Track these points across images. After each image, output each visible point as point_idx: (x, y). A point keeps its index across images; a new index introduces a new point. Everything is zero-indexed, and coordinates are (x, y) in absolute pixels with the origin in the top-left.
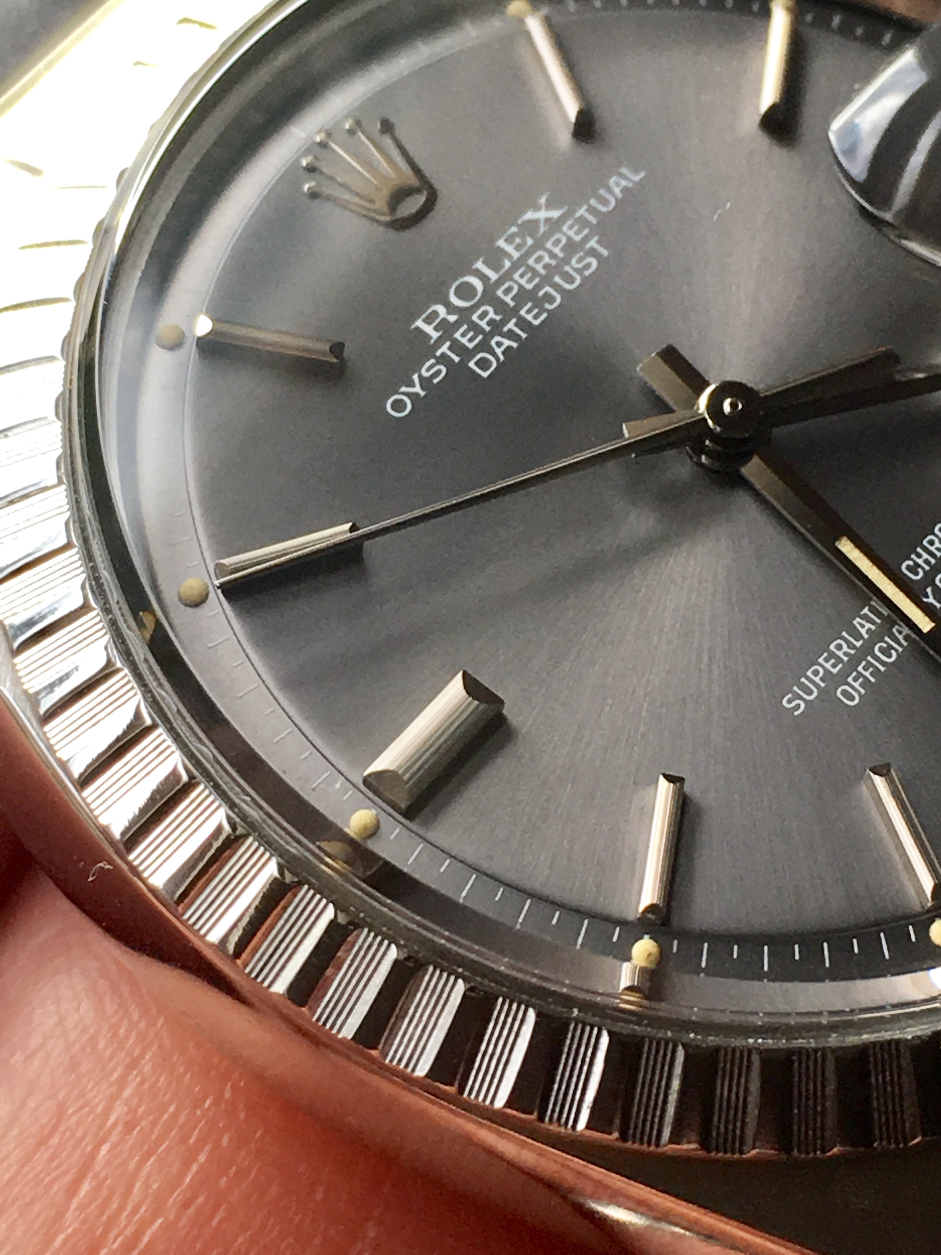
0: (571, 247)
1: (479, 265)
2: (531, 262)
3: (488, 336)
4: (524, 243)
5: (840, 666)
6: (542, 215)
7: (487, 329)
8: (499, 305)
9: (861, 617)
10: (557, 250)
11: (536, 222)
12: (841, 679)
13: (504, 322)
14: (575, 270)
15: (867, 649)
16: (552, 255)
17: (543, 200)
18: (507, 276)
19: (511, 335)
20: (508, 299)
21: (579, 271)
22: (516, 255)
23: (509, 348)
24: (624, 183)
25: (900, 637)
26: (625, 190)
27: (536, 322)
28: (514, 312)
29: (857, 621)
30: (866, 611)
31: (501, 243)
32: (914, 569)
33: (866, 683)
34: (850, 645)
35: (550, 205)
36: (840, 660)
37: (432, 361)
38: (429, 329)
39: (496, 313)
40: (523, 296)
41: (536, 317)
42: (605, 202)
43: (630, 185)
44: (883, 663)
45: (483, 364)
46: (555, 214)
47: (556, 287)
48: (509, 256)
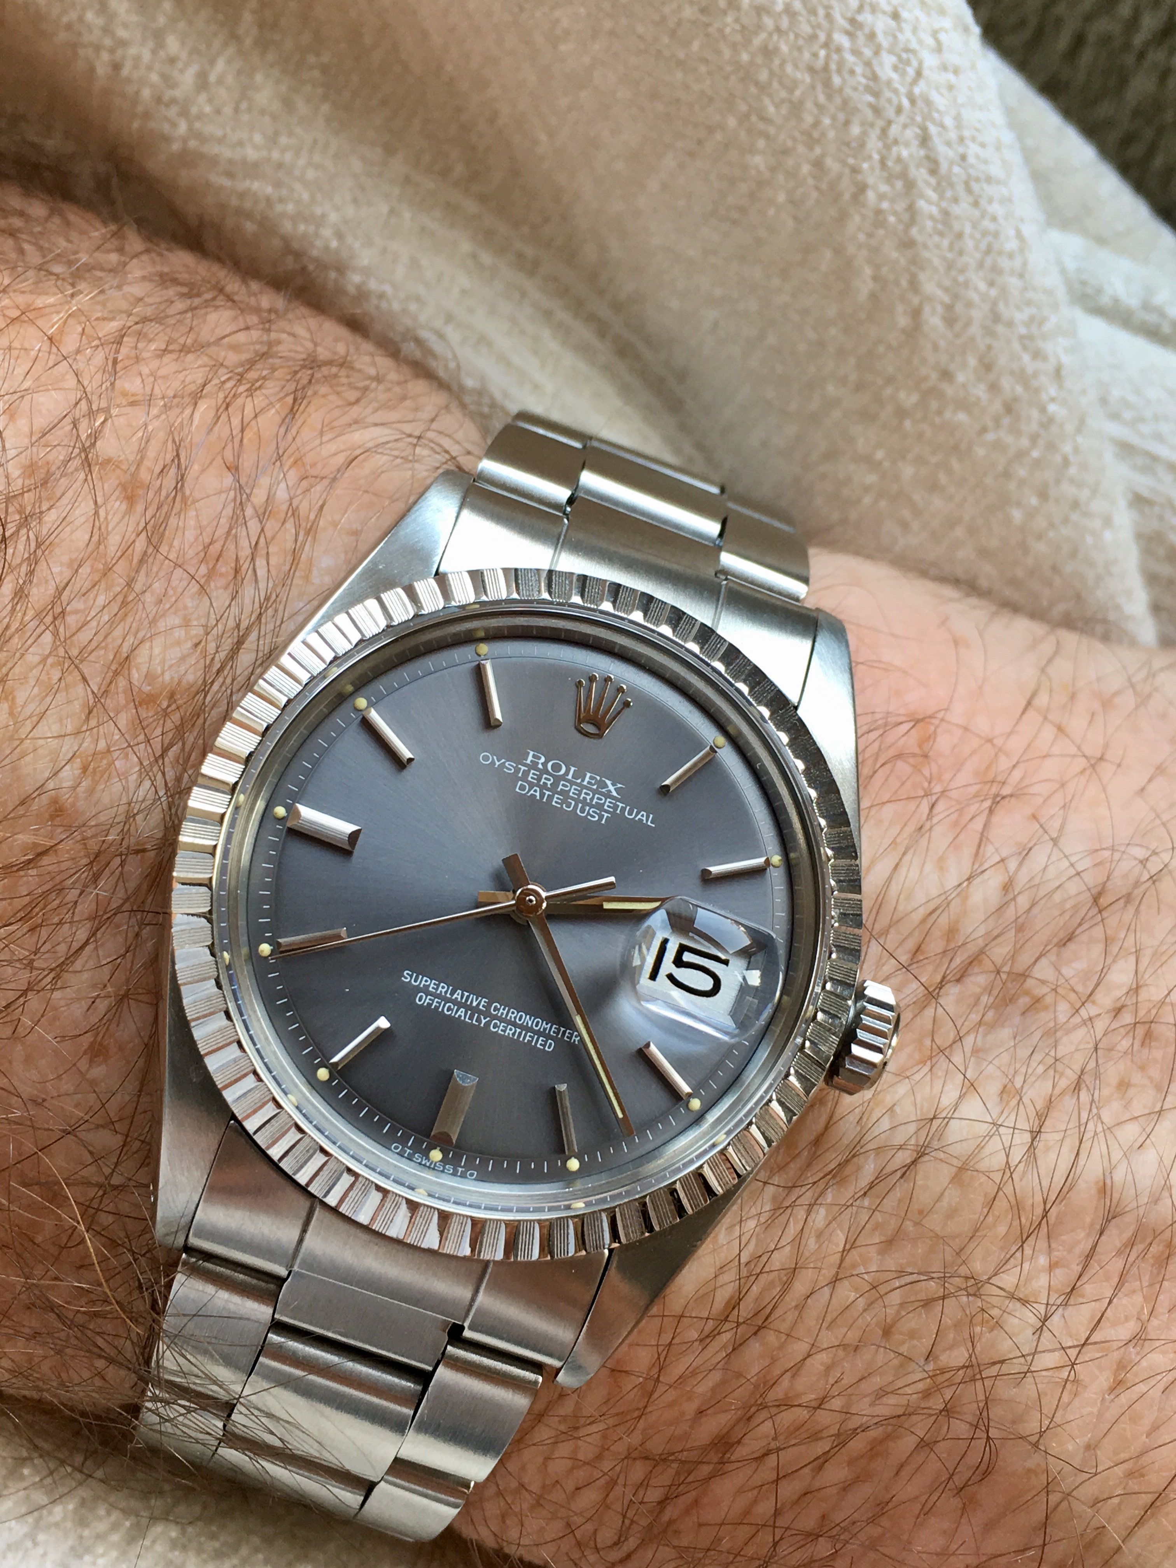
0: (600, 807)
1: (573, 769)
2: (585, 791)
3: (538, 785)
4: (593, 785)
5: (434, 991)
6: (611, 788)
7: (541, 783)
8: (555, 785)
9: (462, 993)
10: (595, 800)
11: (606, 786)
12: (428, 993)
13: (548, 790)
15: (448, 1000)
16: (592, 799)
18: (572, 783)
19: (542, 795)
20: (561, 787)
21: (588, 813)
22: (585, 783)
23: (536, 796)
24: (644, 819)
25: (459, 1013)
27: (554, 804)
28: (555, 792)
29: (459, 991)
30: (466, 994)
31: (588, 775)
32: (496, 1009)
33: (430, 1005)
34: (446, 992)
36: (437, 989)
37: (514, 765)
38: (530, 758)
39: (551, 784)
40: (565, 793)
41: (556, 802)
42: (630, 813)
43: (644, 822)
44: (443, 1009)
45: (522, 788)
46: (614, 793)
47: (576, 807)
48: (583, 781)
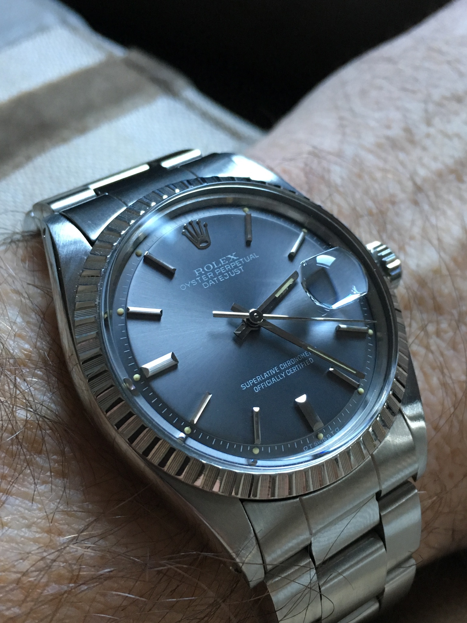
0: (236, 267)
2: (226, 266)
4: (226, 262)
5: (257, 382)
6: (232, 257)
7: (210, 278)
8: (215, 273)
9: (266, 373)
12: (256, 385)
13: (214, 277)
14: (235, 272)
15: (265, 381)
17: (234, 254)
18: (219, 268)
19: (214, 281)
20: (217, 273)
23: (213, 284)
24: (253, 257)
25: (273, 381)
26: (253, 258)
27: (221, 280)
28: (217, 276)
33: (261, 388)
35: (235, 256)
37: (194, 280)
38: (197, 273)
39: (213, 275)
40: (221, 273)
41: (222, 279)
43: (254, 258)
44: (267, 385)
45: (206, 285)
46: (235, 258)
47: (229, 274)
48: (221, 264)
